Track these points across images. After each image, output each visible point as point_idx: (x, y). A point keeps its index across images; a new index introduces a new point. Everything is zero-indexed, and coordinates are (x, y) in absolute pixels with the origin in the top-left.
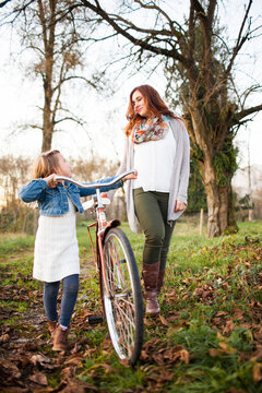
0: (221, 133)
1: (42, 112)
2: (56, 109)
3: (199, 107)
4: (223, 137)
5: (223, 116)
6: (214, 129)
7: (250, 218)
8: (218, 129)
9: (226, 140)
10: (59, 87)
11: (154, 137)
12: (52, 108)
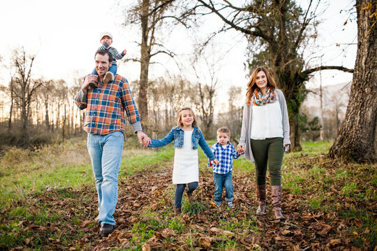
0: (291, 86)
1: (140, 47)
2: (151, 44)
3: (277, 72)
4: (292, 90)
5: (292, 76)
6: (286, 84)
7: (321, 138)
8: (290, 83)
9: (294, 91)
10: (153, 26)
11: (271, 101)
12: (148, 44)
